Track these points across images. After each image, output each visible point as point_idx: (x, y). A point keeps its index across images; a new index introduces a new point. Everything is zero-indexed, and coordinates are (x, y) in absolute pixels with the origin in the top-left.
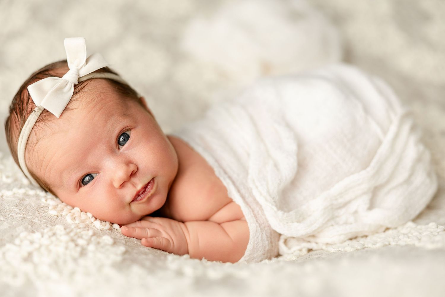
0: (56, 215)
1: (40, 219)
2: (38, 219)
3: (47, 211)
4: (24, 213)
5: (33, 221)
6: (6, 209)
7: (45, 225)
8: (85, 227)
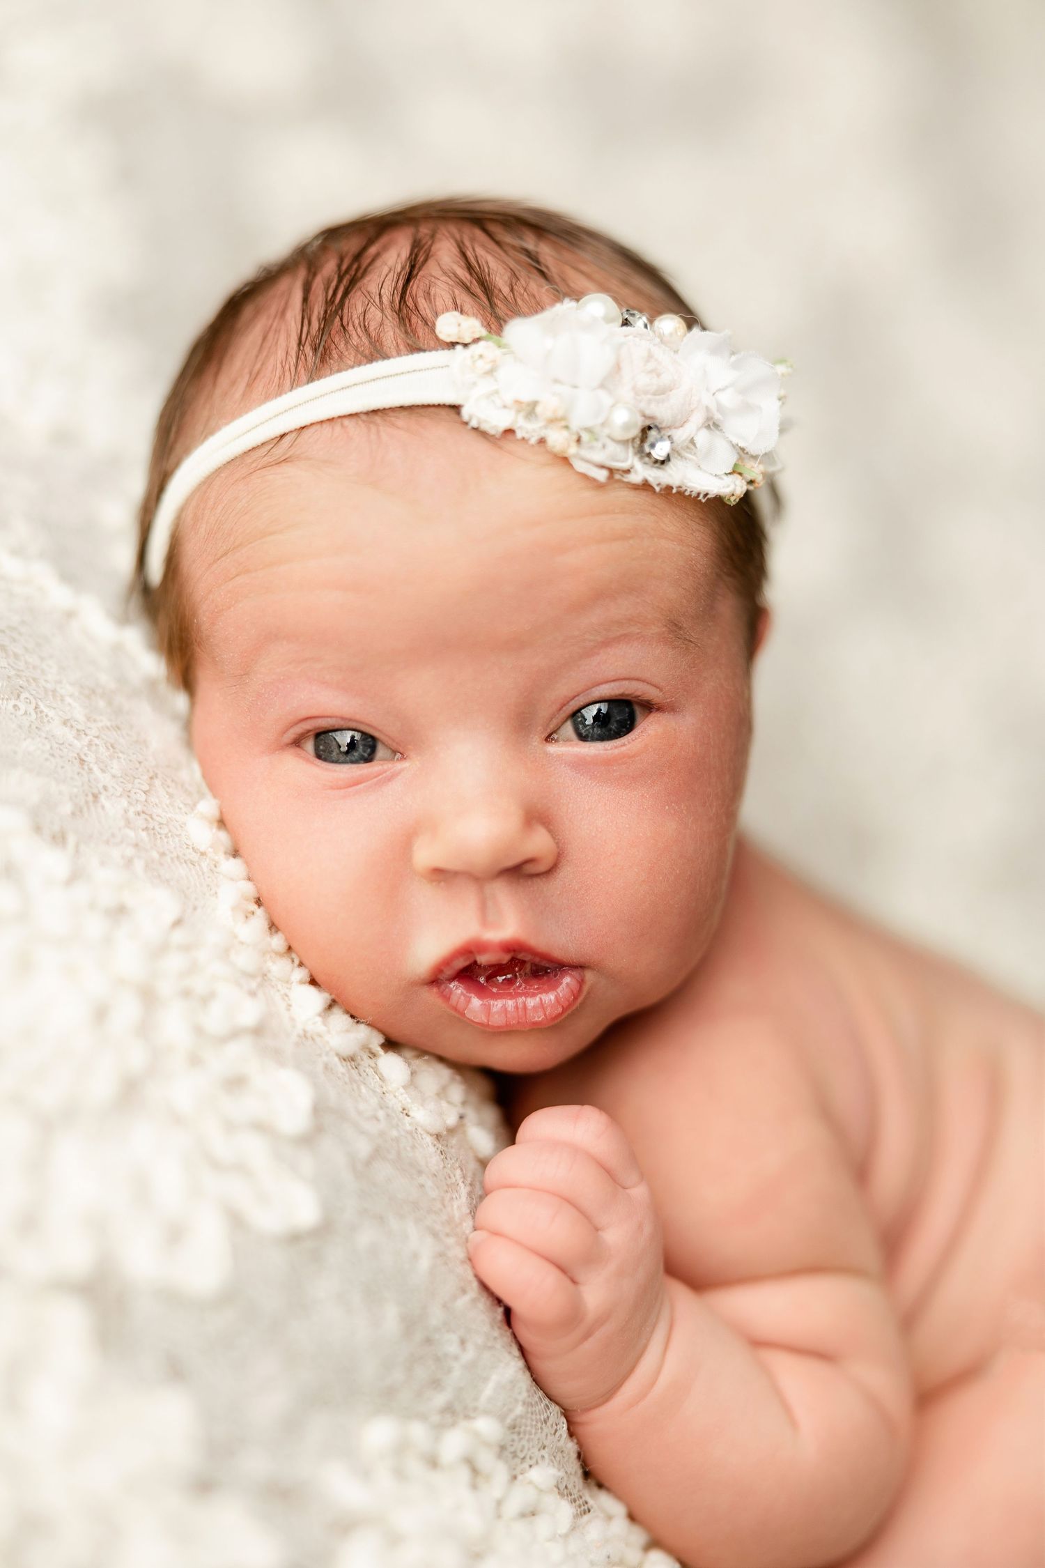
0: (202, 849)
1: (131, 814)
2: (126, 811)
3: (184, 809)
4: (96, 741)
5: (102, 798)
6: (43, 672)
7: (130, 851)
8: (252, 976)
